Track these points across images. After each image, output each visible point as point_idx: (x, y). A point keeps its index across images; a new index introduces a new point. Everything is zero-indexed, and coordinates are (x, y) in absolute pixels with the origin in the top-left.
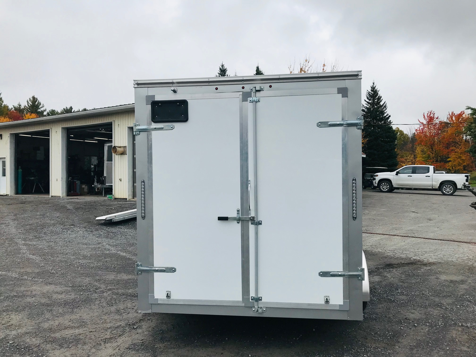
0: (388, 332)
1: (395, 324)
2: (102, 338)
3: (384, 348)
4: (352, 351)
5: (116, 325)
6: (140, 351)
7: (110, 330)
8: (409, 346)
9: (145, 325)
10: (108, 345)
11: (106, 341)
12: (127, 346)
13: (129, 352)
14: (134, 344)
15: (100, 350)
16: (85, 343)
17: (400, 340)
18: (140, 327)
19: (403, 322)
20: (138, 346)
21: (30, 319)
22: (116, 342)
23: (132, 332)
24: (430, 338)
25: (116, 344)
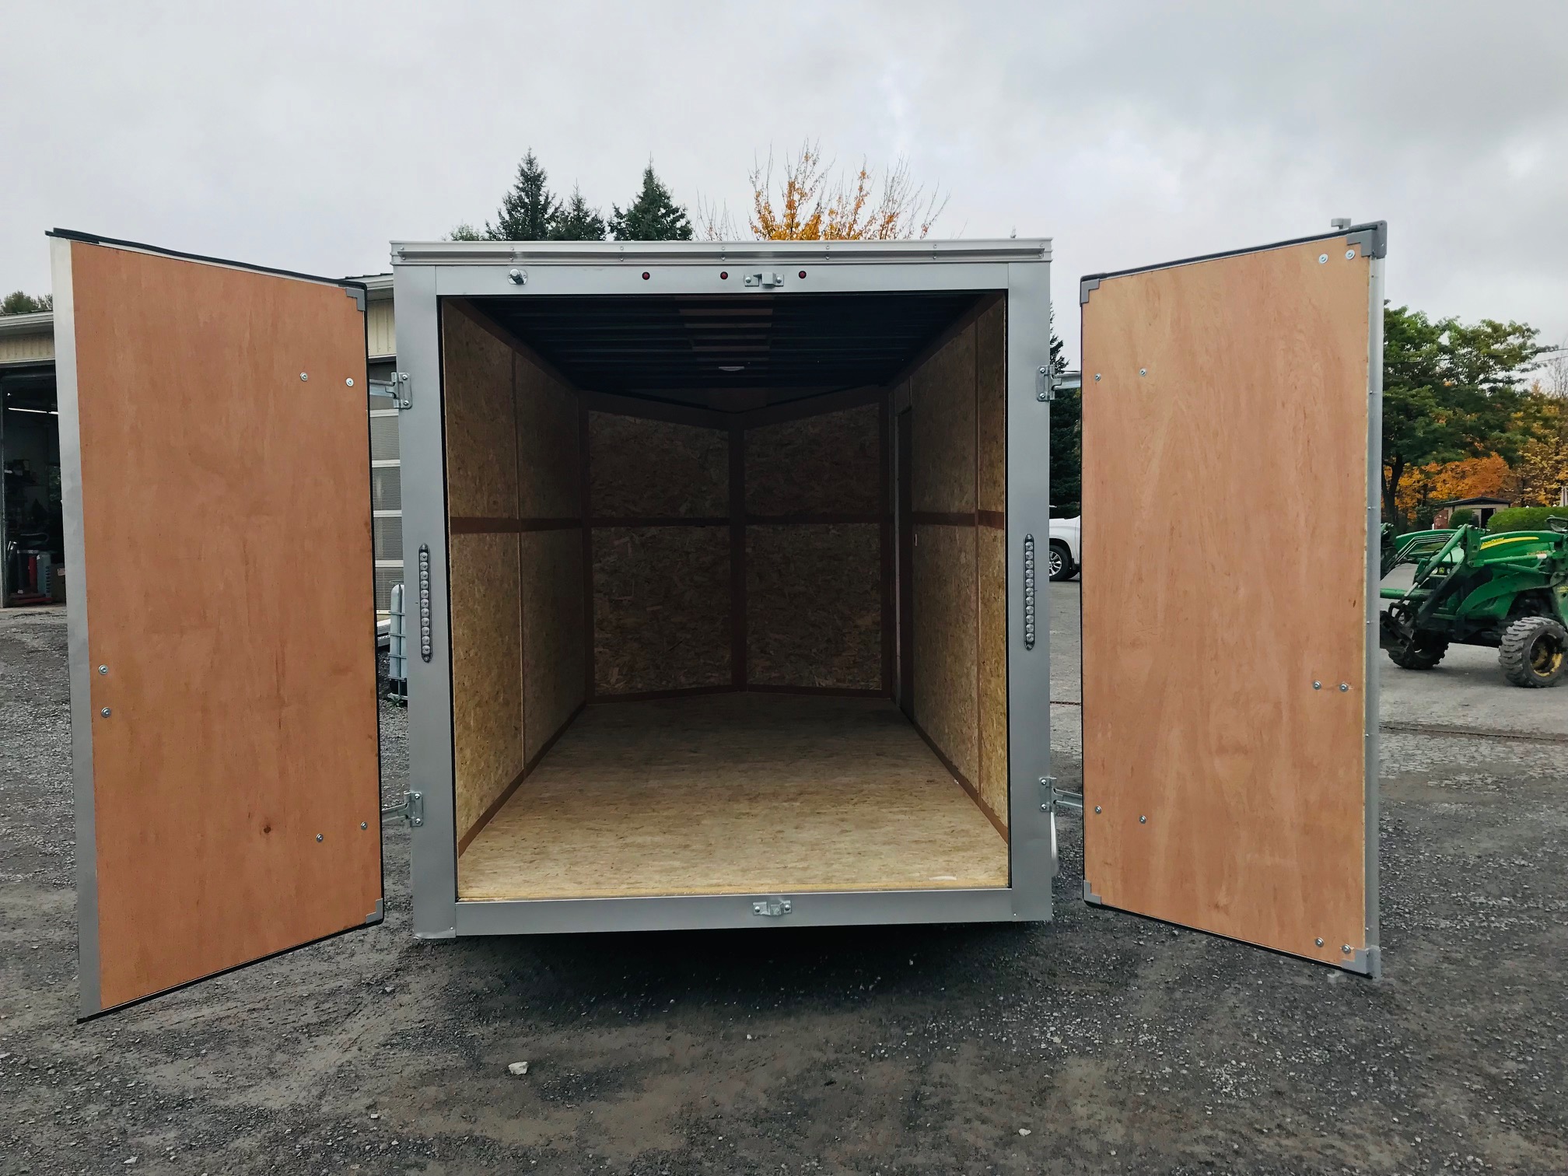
0: (1106, 954)
1: (1123, 934)
2: (295, 1025)
3: (1101, 992)
4: (1020, 1006)
5: (326, 987)
6: (426, 1051)
7: (312, 1003)
8: (1164, 985)
9: (417, 983)
10: (322, 1040)
11: (311, 1031)
12: (382, 1038)
13: (394, 1054)
14: (403, 1035)
15: (301, 1054)
16: (246, 1042)
17: (1139, 971)
18: (404, 988)
19: (1143, 929)
20: (415, 1037)
21: (34, 988)
22: (344, 1033)
23: (381, 1003)
24: (1214, 962)
25: (344, 1036)
